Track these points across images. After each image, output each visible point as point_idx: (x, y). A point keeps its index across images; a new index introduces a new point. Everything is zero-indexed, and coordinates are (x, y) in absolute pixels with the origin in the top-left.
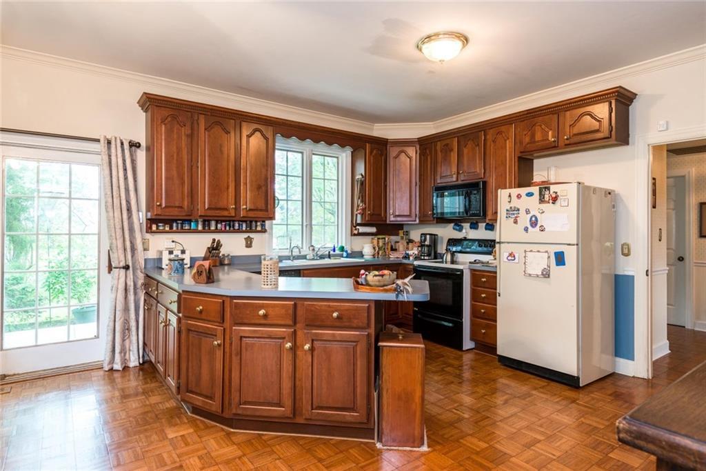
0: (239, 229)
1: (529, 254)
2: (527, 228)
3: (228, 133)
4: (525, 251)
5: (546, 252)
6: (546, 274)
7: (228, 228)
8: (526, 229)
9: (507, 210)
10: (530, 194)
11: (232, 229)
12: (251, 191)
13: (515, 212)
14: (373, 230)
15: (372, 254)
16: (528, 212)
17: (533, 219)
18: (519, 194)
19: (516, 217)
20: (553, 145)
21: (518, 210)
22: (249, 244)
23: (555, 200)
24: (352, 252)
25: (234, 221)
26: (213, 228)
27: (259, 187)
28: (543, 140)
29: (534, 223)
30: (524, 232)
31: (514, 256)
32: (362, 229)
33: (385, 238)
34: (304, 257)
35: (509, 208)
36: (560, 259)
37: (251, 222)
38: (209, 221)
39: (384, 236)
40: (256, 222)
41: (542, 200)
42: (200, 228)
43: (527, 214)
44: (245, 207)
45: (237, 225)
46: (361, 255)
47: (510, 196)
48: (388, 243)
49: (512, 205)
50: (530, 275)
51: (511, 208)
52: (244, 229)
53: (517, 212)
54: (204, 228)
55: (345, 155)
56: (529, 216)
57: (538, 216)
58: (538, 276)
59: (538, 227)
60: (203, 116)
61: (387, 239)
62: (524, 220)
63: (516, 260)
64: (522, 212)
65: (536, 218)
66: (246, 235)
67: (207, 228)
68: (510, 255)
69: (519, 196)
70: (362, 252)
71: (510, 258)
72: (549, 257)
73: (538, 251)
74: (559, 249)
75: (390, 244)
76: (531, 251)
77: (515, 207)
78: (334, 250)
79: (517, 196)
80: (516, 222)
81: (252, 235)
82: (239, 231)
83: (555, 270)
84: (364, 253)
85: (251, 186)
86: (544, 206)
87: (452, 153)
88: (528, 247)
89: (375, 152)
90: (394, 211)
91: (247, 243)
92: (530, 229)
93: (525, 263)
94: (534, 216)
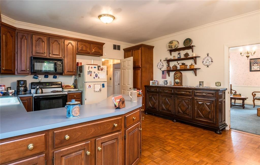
4: (94, 84)
5: (100, 84)
6: (100, 90)
8: (94, 78)
10: (95, 67)
13: (91, 72)
16: (94, 73)
17: (96, 75)
19: (91, 74)
20: (89, 53)
21: (92, 72)
23: (102, 70)
29: (96, 76)
30: (94, 79)
31: (91, 86)
35: (88, 71)
36: (103, 86)
41: (98, 69)
47: (89, 67)
49: (89, 70)
50: (96, 91)
51: (90, 71)
56: (95, 74)
57: (98, 74)
58: (99, 91)
59: (97, 77)
62: (93, 75)
63: (91, 88)
64: (93, 73)
68: (89, 86)
69: (92, 68)
71: (89, 87)
72: (101, 86)
73: (98, 84)
74: (103, 83)
76: (96, 84)
80: (91, 76)
83: (102, 89)
86: (99, 71)
88: (95, 83)
92: (95, 78)
93: (94, 88)
94: (96, 74)
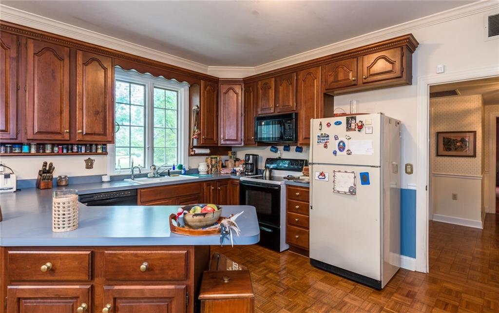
0: (78, 152)
1: (337, 174)
2: (336, 152)
3: (61, 59)
4: (334, 171)
5: (353, 172)
6: (352, 192)
7: (65, 151)
8: (335, 153)
9: (318, 136)
10: (338, 123)
11: (70, 152)
12: (88, 116)
13: (325, 138)
14: (207, 151)
15: (206, 170)
16: (336, 138)
17: (341, 144)
18: (328, 123)
19: (326, 142)
20: (353, 83)
21: (328, 136)
22: (89, 165)
23: (360, 128)
24: (190, 169)
25: (72, 144)
26: (48, 151)
27: (97, 113)
28: (345, 80)
29: (342, 147)
30: (334, 155)
31: (324, 176)
32: (197, 151)
33: (217, 158)
34: (146, 175)
35: (320, 135)
36: (365, 179)
37: (91, 145)
38: (44, 145)
39: (216, 156)
40: (97, 145)
41: (349, 128)
42: (33, 151)
43: (336, 140)
44: (80, 131)
45: (75, 148)
46: (197, 172)
47: (321, 124)
48: (219, 161)
49: (323, 132)
50: (339, 192)
51: (322, 134)
52: (83, 151)
53: (327, 138)
54: (38, 151)
55: (184, 90)
56: (338, 142)
57: (346, 141)
58: (345, 193)
59: (345, 152)
60: (32, 40)
61: (218, 158)
62: (333, 145)
63: (327, 179)
64: (331, 138)
65: (344, 143)
66: (87, 157)
67: (41, 151)
68: (321, 174)
69: (329, 125)
70: (198, 169)
71: (320, 177)
72: (355, 177)
73: (346, 172)
74: (364, 170)
75: (221, 162)
76: (339, 171)
77: (325, 134)
78: (174, 168)
79: (327, 125)
80: (326, 146)
81: (92, 157)
82: (78, 153)
83: (360, 188)
84: (199, 170)
85: (88, 112)
86: (350, 133)
87: (270, 90)
88: (337, 168)
89: (208, 88)
90: (224, 136)
91: (87, 165)
92: (338, 152)
93: (334, 182)
94: (342, 141)
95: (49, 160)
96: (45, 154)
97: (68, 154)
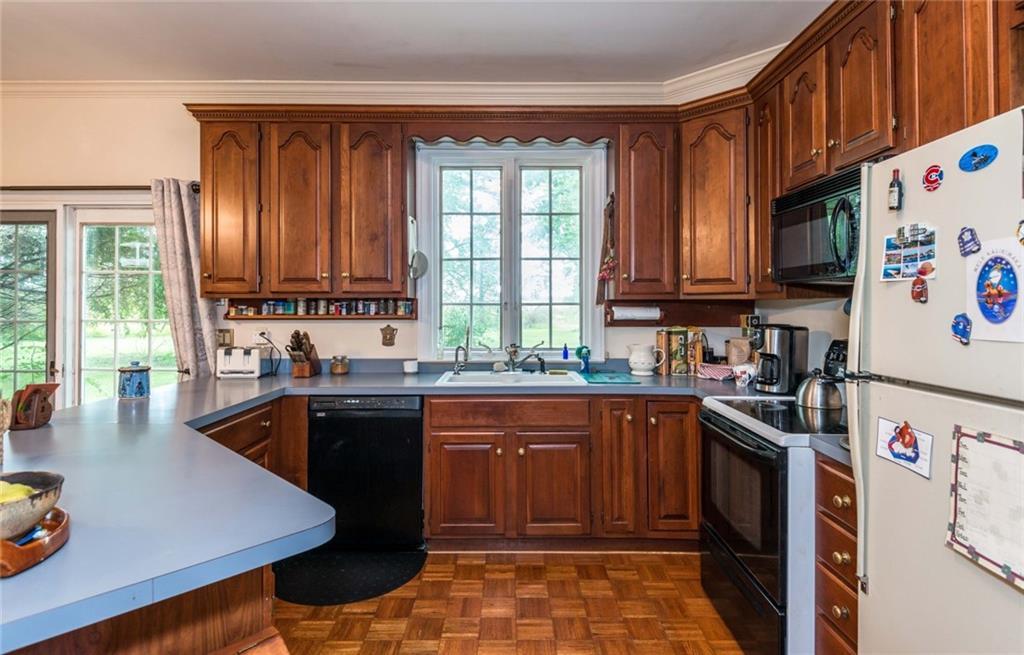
0: (363, 314)
1: (972, 449)
2: (968, 322)
3: (317, 148)
4: (958, 432)
7: (344, 312)
8: (961, 328)
9: (890, 246)
11: (354, 313)
12: (359, 246)
13: (918, 250)
14: (654, 313)
15: (651, 367)
16: (968, 243)
17: (995, 276)
18: (934, 169)
19: (922, 272)
21: (929, 240)
22: (389, 339)
24: (607, 359)
25: (357, 300)
26: (322, 311)
27: (374, 238)
30: (954, 343)
31: (914, 444)
32: (619, 313)
33: (685, 334)
34: (488, 367)
35: (893, 235)
37: (386, 300)
38: (316, 300)
39: (685, 329)
40: (395, 300)
42: (301, 311)
43: (965, 254)
44: (346, 274)
45: (360, 306)
46: (624, 366)
47: (898, 183)
48: (694, 344)
49: (907, 221)
50: (974, 556)
51: (901, 233)
52: (372, 312)
53: (925, 249)
54: (308, 312)
56: (975, 263)
57: (1019, 259)
58: (1009, 576)
60: (276, 125)
61: (690, 335)
62: (955, 284)
63: (922, 465)
64: (946, 248)
65: (1009, 272)
66: (384, 324)
67: (313, 312)
68: (903, 433)
70: (628, 360)
71: (898, 447)
75: (699, 347)
76: (984, 437)
77: (914, 228)
78: (566, 355)
79: (927, 180)
80: (920, 295)
81: (394, 324)
82: (365, 317)
84: (632, 365)
85: (359, 236)
87: (814, 95)
88: (971, 416)
89: (641, 140)
90: (693, 271)
91: (384, 337)
92: (980, 326)
93: (954, 488)
94: (997, 260)
95: (302, 327)
96: (295, 317)
97: (349, 317)
